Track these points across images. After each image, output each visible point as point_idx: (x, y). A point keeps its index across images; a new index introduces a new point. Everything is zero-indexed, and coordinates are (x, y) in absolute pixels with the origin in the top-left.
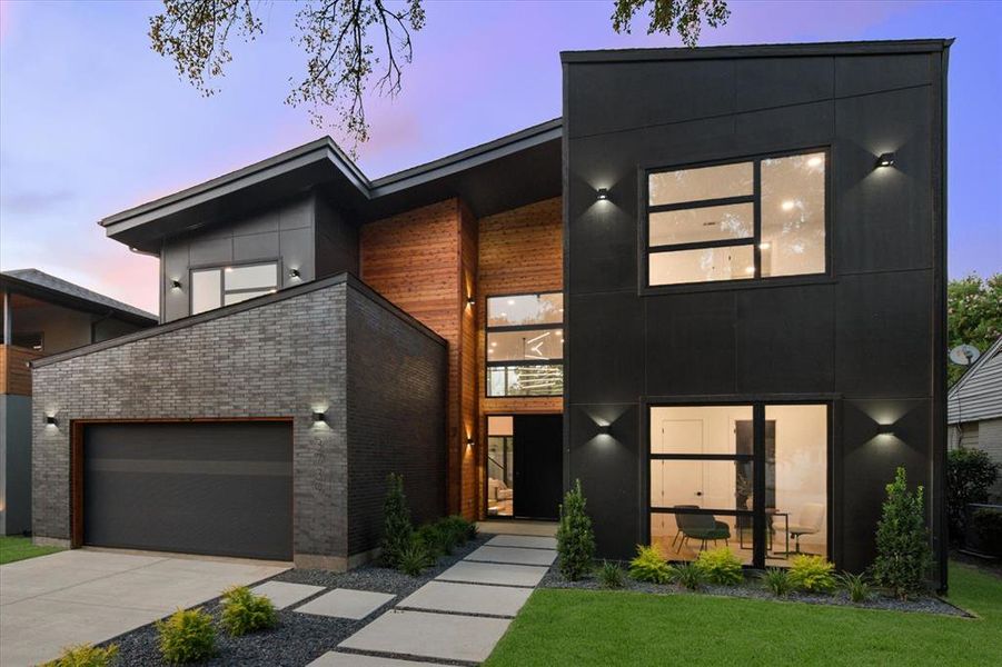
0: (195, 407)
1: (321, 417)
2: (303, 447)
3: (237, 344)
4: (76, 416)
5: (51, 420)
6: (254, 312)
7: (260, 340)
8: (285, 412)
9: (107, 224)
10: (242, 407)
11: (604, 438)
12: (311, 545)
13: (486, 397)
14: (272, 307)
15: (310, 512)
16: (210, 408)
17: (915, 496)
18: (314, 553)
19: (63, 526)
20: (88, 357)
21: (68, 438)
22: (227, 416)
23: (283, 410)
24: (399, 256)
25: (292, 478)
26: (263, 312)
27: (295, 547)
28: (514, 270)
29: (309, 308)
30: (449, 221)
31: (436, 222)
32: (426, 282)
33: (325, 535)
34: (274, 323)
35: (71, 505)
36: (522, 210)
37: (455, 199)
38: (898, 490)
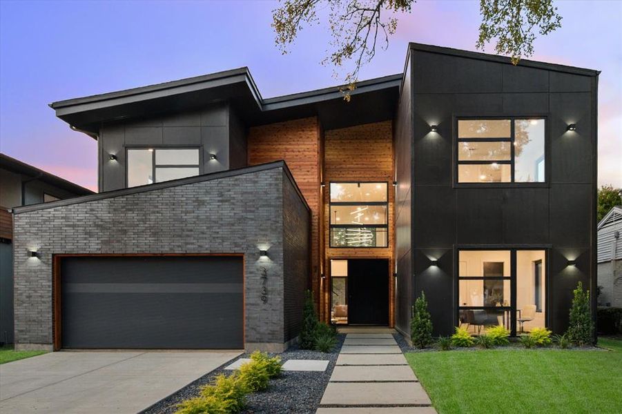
0: (166, 246)
1: (265, 253)
2: (251, 273)
3: (200, 203)
4: (58, 251)
5: (34, 254)
6: (214, 183)
7: (219, 201)
8: (237, 250)
9: (56, 106)
10: (205, 246)
11: (433, 268)
12: (258, 336)
13: (330, 247)
14: (227, 179)
15: (258, 315)
16: (179, 246)
17: (586, 296)
18: (260, 342)
19: (46, 334)
20: (69, 207)
21: (51, 268)
22: (193, 252)
23: (236, 249)
24: (276, 151)
25: (242, 294)
26: (220, 183)
27: (245, 339)
28: (348, 166)
29: (255, 182)
30: (311, 131)
31: (303, 131)
32: (297, 170)
33: (267, 330)
34: (229, 191)
35: (53, 318)
36: (353, 128)
37: (316, 117)
38: (579, 293)
